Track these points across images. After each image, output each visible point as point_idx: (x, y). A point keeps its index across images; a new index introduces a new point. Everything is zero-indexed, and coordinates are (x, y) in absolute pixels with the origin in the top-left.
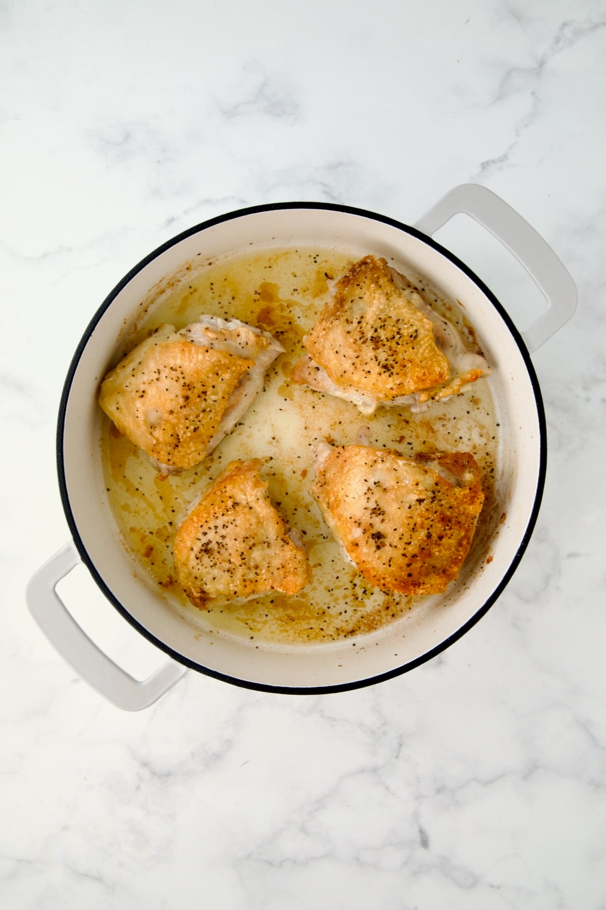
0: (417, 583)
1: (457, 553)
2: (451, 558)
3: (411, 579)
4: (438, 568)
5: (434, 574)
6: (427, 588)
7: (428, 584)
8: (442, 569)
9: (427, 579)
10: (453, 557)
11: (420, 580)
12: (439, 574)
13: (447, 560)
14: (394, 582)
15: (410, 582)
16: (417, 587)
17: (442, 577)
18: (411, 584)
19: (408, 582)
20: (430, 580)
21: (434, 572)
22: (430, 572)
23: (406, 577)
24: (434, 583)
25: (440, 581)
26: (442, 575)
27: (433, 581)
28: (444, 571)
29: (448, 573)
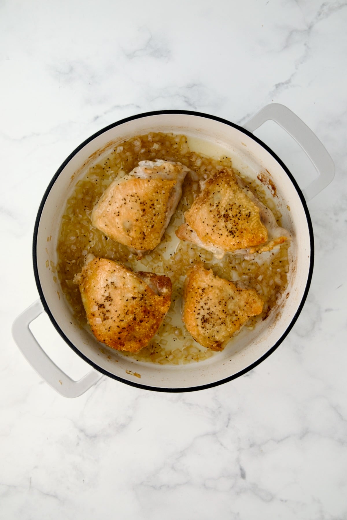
0: (123, 344)
1: (150, 332)
2: (146, 334)
3: (119, 341)
4: (137, 338)
5: (133, 341)
6: (128, 348)
7: (129, 346)
8: (139, 339)
9: (129, 343)
10: (147, 334)
11: (124, 343)
12: (136, 342)
13: (143, 335)
14: (109, 340)
15: (118, 343)
16: (122, 346)
17: (138, 344)
18: (119, 344)
19: (118, 342)
20: (131, 344)
21: (134, 340)
22: (131, 339)
23: (117, 339)
24: (132, 346)
25: (136, 346)
26: (138, 342)
27: (132, 345)
28: (140, 341)
29: (142, 342)
